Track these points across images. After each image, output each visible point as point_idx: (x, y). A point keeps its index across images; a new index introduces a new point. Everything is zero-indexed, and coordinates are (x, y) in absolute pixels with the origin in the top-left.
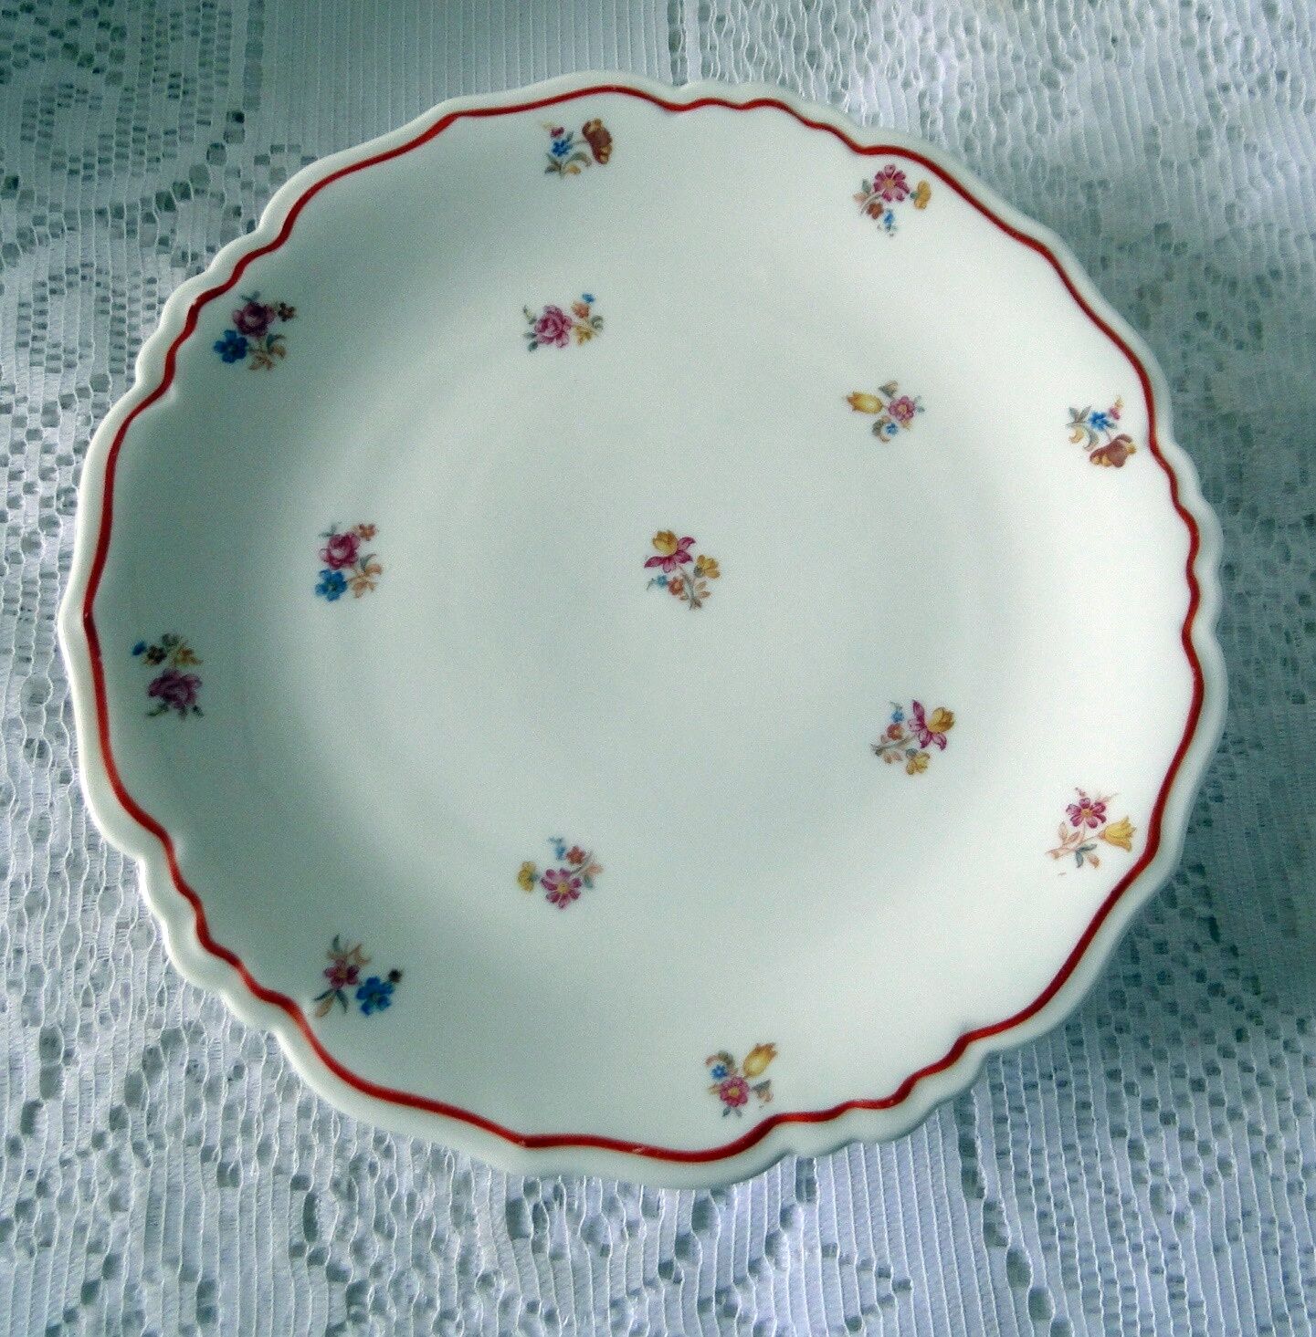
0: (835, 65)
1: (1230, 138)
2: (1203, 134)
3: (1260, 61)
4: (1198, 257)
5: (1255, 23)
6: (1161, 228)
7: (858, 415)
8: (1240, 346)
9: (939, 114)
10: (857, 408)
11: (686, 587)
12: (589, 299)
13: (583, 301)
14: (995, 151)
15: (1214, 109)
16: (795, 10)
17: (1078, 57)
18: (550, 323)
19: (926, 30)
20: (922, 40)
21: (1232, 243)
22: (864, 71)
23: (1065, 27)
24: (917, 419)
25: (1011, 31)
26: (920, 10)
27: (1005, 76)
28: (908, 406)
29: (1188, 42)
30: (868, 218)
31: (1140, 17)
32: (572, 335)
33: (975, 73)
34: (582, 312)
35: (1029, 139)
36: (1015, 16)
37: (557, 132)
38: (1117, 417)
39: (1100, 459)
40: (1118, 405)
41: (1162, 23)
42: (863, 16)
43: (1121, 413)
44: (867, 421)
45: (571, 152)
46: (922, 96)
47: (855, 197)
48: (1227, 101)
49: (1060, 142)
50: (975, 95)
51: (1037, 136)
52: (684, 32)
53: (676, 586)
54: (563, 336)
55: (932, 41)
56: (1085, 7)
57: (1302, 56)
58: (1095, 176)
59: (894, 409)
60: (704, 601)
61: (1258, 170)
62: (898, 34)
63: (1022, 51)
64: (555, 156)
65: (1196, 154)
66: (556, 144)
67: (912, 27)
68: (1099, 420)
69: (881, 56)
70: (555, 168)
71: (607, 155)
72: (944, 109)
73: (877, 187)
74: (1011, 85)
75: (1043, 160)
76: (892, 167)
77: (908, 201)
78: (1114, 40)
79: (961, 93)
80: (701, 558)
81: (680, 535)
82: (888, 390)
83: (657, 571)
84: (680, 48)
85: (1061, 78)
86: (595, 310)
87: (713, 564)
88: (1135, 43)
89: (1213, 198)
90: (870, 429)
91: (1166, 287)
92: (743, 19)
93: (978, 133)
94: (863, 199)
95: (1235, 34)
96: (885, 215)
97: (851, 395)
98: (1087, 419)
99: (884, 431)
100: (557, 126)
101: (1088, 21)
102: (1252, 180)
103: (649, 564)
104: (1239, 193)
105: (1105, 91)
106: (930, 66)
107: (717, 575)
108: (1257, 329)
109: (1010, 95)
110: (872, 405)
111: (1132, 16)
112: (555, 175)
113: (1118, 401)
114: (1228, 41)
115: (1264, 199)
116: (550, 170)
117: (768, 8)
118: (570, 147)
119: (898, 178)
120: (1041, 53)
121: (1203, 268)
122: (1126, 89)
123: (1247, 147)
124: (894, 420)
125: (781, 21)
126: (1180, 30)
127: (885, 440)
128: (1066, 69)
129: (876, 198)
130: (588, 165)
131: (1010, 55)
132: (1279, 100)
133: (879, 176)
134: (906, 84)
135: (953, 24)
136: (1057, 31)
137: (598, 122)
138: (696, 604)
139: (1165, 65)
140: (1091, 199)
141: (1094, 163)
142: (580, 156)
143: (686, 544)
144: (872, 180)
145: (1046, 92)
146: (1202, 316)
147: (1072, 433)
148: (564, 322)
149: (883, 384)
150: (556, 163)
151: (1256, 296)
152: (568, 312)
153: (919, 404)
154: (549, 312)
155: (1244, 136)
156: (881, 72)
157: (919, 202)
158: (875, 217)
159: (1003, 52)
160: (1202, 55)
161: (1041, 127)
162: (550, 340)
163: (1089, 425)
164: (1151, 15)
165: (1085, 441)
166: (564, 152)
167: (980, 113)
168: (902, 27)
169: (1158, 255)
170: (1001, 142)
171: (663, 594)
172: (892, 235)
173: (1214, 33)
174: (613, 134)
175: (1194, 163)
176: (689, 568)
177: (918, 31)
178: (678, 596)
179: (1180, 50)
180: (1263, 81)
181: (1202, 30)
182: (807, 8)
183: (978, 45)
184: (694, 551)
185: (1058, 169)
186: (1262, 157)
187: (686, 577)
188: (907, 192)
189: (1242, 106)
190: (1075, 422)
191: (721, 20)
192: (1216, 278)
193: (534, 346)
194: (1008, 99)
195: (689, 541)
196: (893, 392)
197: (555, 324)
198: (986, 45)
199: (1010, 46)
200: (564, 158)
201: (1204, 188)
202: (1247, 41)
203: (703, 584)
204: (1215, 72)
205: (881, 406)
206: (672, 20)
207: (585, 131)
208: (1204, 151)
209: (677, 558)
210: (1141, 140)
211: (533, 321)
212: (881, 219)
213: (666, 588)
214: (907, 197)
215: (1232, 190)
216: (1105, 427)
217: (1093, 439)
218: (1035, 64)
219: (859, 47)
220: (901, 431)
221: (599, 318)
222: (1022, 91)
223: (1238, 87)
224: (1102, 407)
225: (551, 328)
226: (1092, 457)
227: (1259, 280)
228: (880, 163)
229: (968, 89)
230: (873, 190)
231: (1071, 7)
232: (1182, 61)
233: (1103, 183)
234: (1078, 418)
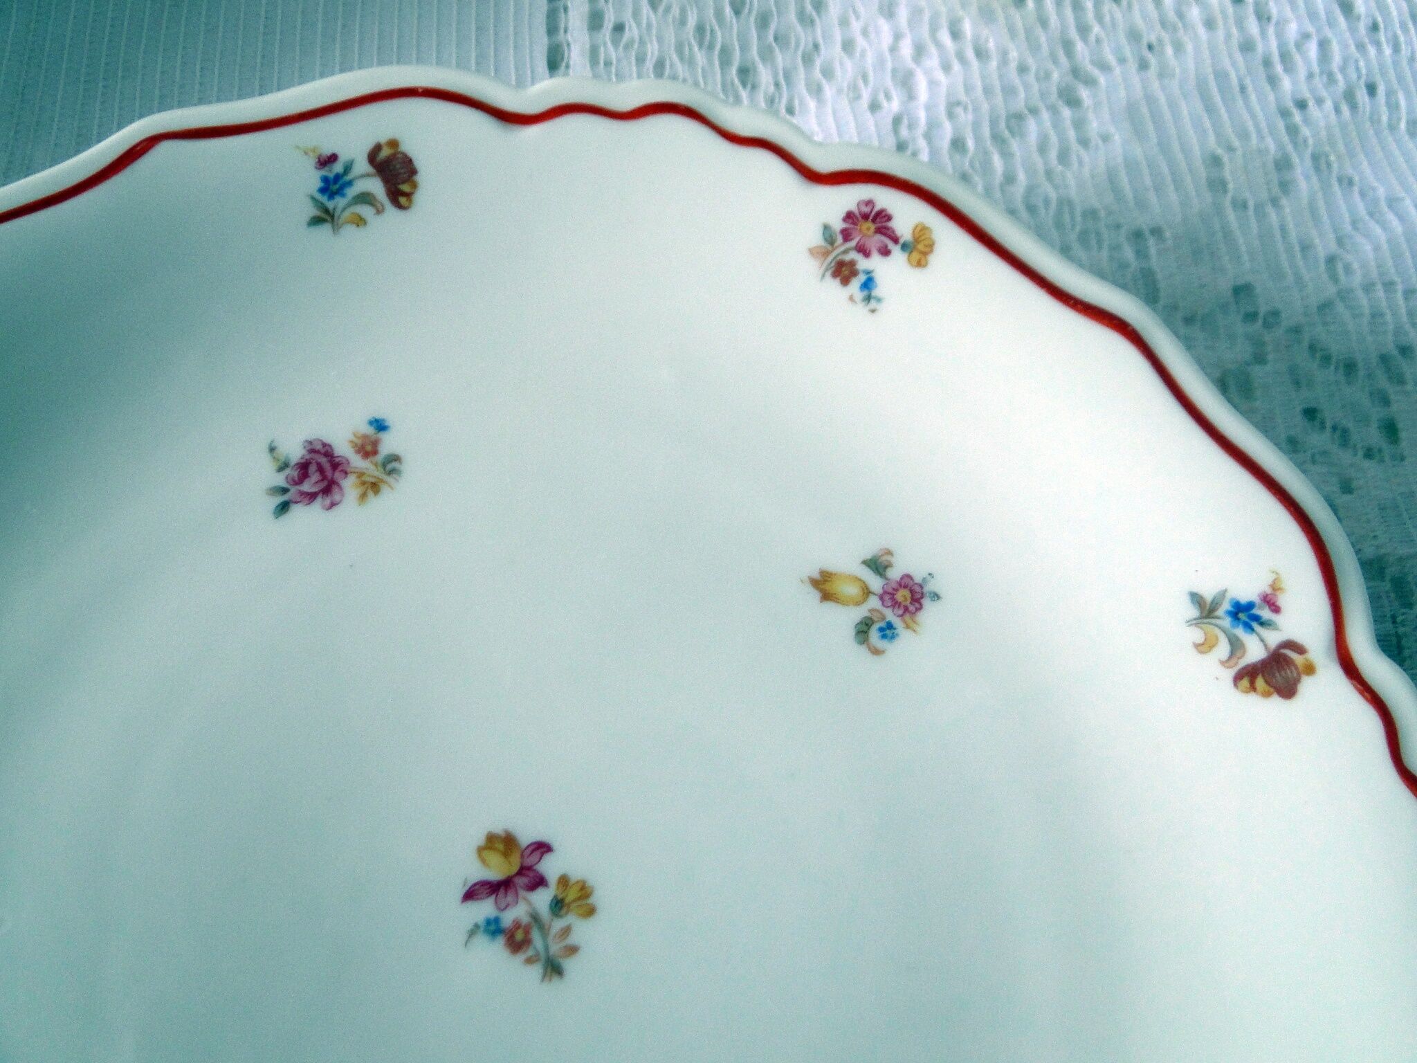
0: (777, 85)
1: (1317, 169)
2: (1283, 164)
3: (1343, 69)
4: (1297, 330)
5: (1331, 23)
6: (1242, 291)
7: (829, 605)
8: (1369, 454)
9: (922, 143)
10: (827, 596)
11: (536, 936)
12: (380, 425)
13: (370, 430)
14: (1003, 191)
15: (1292, 130)
16: (719, 14)
17: (1104, 67)
18: (313, 468)
19: (898, 37)
20: (893, 49)
21: (1340, 308)
22: (817, 91)
23: (1083, 30)
24: (930, 614)
25: (1012, 32)
26: (888, 11)
27: (1009, 91)
28: (912, 591)
29: (1247, 47)
30: (833, 285)
31: (1181, 15)
32: (349, 486)
33: (968, 89)
34: (368, 448)
35: (1049, 174)
36: (1017, 16)
37: (327, 161)
38: (1276, 609)
39: (1252, 683)
40: (1276, 587)
41: (1210, 24)
42: (812, 22)
43: (1282, 601)
44: (846, 618)
45: (351, 192)
46: (897, 121)
47: (813, 252)
48: (1306, 121)
49: (1093, 177)
50: (970, 117)
51: (1060, 168)
52: (568, 45)
53: (519, 936)
54: (335, 489)
55: (906, 49)
56: (1108, 7)
57: (1396, 63)
58: (1143, 221)
59: (889, 597)
60: (569, 965)
61: (1361, 207)
62: (861, 42)
63: (1031, 62)
64: (323, 199)
65: (1276, 190)
66: (325, 180)
67: (878, 33)
68: (1244, 614)
69: (838, 72)
70: (324, 218)
71: (408, 195)
72: (928, 136)
73: (847, 236)
74: (1020, 103)
75: (1070, 203)
76: (869, 203)
77: (897, 254)
78: (1150, 47)
79: (951, 115)
80: (564, 881)
81: (526, 836)
82: (877, 565)
83: (485, 909)
84: (564, 64)
85: (1084, 93)
86: (389, 445)
87: (585, 891)
88: (1179, 48)
89: (1306, 247)
90: (851, 632)
91: (1257, 371)
92: (649, 26)
93: (977, 165)
94: (826, 254)
95: (1306, 36)
96: (862, 278)
97: (816, 575)
98: (1220, 612)
99: (874, 635)
100: (327, 151)
101: (1114, 24)
102: (1354, 223)
103: (470, 895)
104: (1340, 241)
105: (1145, 110)
106: (905, 81)
107: (591, 912)
108: (1391, 429)
109: (1019, 117)
110: (852, 590)
111: (1171, 15)
112: (326, 229)
113: (1275, 581)
114: (1298, 46)
115: (1377, 249)
116: (316, 221)
117: (683, 11)
118: (350, 183)
119: (880, 220)
120: (1055, 61)
121: (1306, 344)
122: (1173, 105)
123: (1340, 180)
124: (890, 616)
125: (700, 29)
126: (1234, 31)
127: (876, 652)
128: (1090, 82)
129: (846, 252)
130: (379, 211)
131: (1013, 65)
132: (1374, 120)
133: (849, 216)
134: (874, 107)
135: (934, 30)
136: (1073, 34)
137: (393, 144)
138: (553, 969)
139: (1221, 76)
140: (1141, 254)
141: (1141, 204)
142: (365, 198)
143: (537, 854)
144: (838, 225)
145: (1066, 113)
146: (1310, 413)
147: (1197, 635)
148: (335, 465)
149: (868, 556)
150: (326, 211)
151: (1383, 382)
152: (343, 448)
153: (930, 587)
154: (312, 451)
155: (1335, 166)
156: (839, 91)
157: (915, 256)
158: (845, 281)
159: (1004, 60)
160: (1267, 63)
161: (1064, 157)
162: (312, 497)
163: (1227, 622)
164: (1195, 13)
165: (1223, 649)
166: (339, 192)
167: (978, 139)
168: (865, 33)
169: (1240, 329)
170: (1010, 179)
171: (493, 952)
172: (873, 311)
173: (1280, 35)
174: (420, 163)
175: (1275, 202)
176: (542, 899)
177: (886, 39)
178: (521, 957)
179: (1239, 57)
180: (1349, 96)
181: (1263, 33)
182: (737, 12)
183: (970, 54)
184: (550, 867)
185: (1091, 214)
186: (1363, 194)
187: (535, 917)
188: (896, 240)
189: (1328, 127)
190: (1201, 617)
191: (619, 28)
192: (1326, 359)
193: (284, 508)
194: (1016, 120)
195: (543, 848)
196: (888, 566)
197: (321, 469)
198: (981, 53)
199: (1014, 55)
200: (339, 202)
201: (1293, 235)
202: (1323, 45)
203: (567, 931)
204: (1286, 84)
205: (867, 592)
206: (552, 29)
207: (373, 157)
208: (1285, 186)
209: (521, 881)
210: (1202, 172)
211: (283, 467)
212: (856, 284)
213: (500, 941)
214: (896, 250)
215: (1331, 236)
216: (1255, 625)
217: (1236, 647)
218: (1047, 76)
219: (808, 60)
220: (904, 636)
221: (395, 458)
222: (1034, 111)
223: (1320, 102)
224: (1248, 591)
225: (315, 477)
226: (1238, 678)
227: (1384, 359)
228: (850, 197)
229: (959, 110)
230: (840, 239)
231: (1089, 5)
232: (1243, 70)
233: (1157, 232)
234: (1205, 609)
